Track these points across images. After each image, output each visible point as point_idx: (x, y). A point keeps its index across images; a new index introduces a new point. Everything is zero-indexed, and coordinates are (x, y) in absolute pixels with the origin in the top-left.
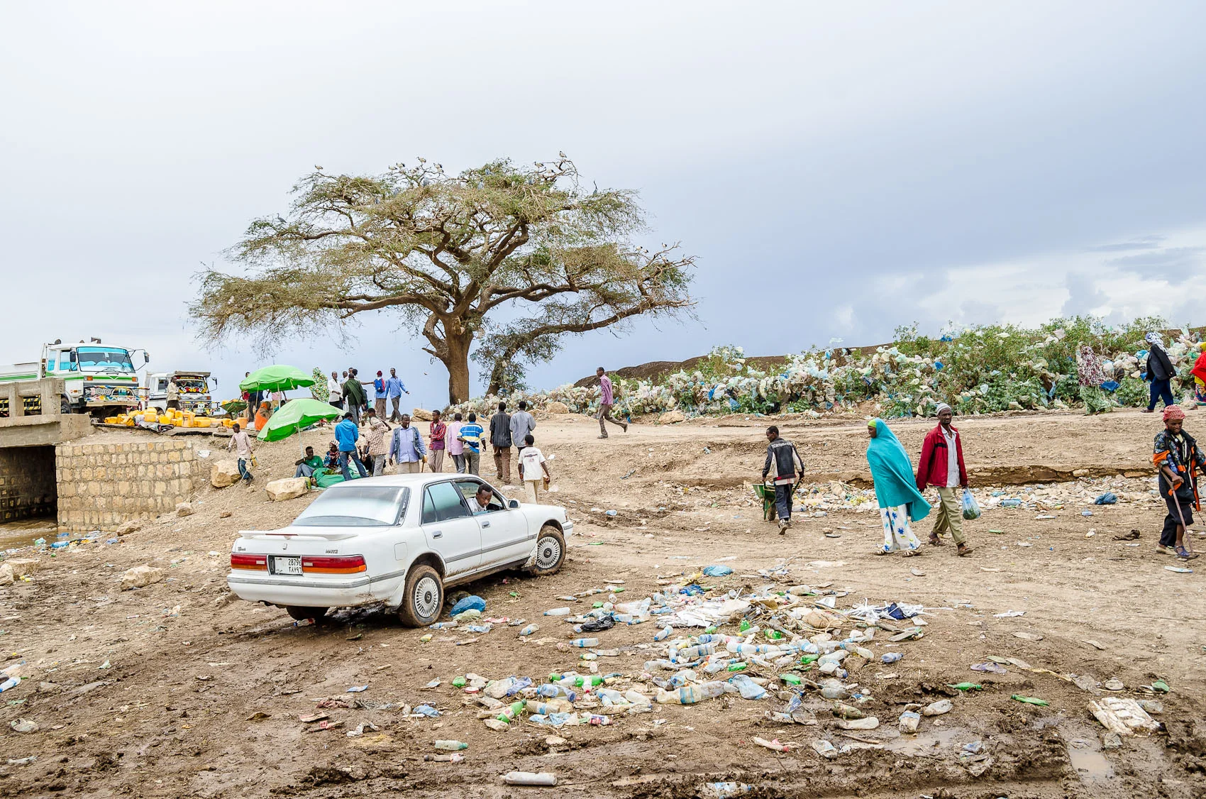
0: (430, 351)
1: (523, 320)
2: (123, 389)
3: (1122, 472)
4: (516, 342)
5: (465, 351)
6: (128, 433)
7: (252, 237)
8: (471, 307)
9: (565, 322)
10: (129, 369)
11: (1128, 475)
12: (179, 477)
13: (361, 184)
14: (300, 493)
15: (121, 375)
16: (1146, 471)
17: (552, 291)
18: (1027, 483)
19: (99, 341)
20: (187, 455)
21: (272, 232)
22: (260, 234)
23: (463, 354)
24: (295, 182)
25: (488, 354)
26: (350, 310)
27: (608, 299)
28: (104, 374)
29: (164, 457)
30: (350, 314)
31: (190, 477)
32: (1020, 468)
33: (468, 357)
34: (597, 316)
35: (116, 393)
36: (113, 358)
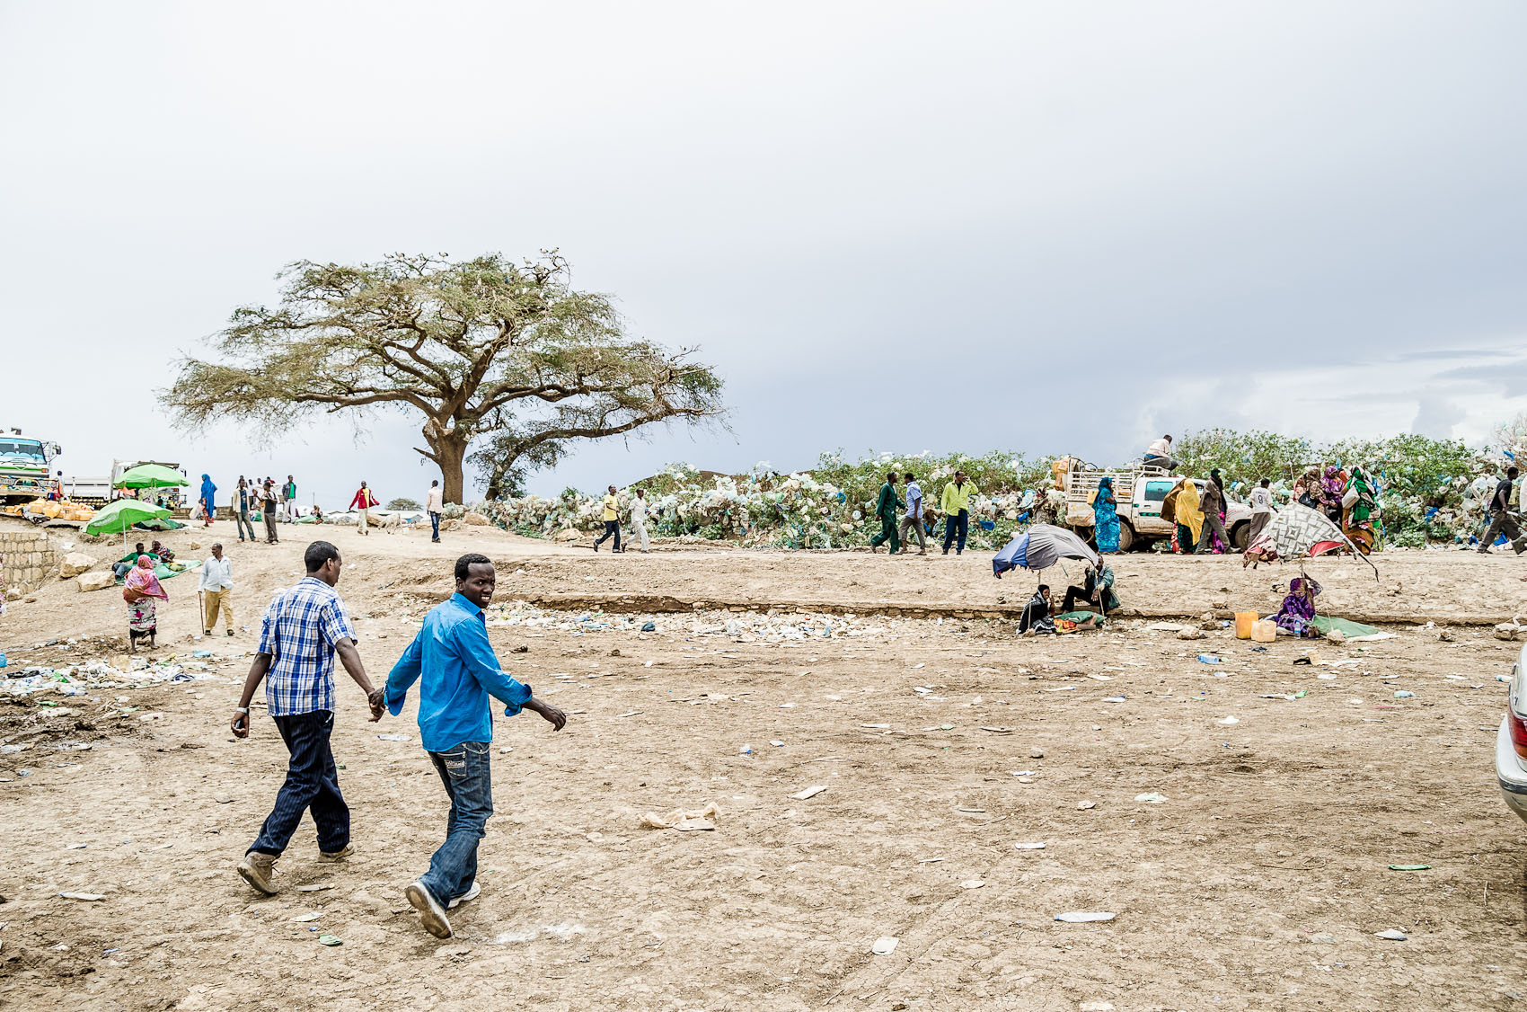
0: (428, 455)
1: (530, 424)
2: (28, 480)
4: (517, 446)
5: (460, 449)
7: (235, 325)
8: (468, 406)
9: (579, 425)
10: (43, 461)
12: (31, 566)
13: (350, 274)
14: (104, 585)
15: (29, 466)
17: (565, 393)
19: (19, 432)
20: (40, 546)
21: (257, 320)
22: (245, 321)
23: (456, 456)
24: (280, 269)
25: (488, 457)
26: (338, 404)
27: (624, 403)
28: (11, 465)
29: (21, 547)
30: (338, 408)
31: (40, 566)
33: (464, 458)
34: (613, 420)
35: (20, 483)
36: (23, 449)
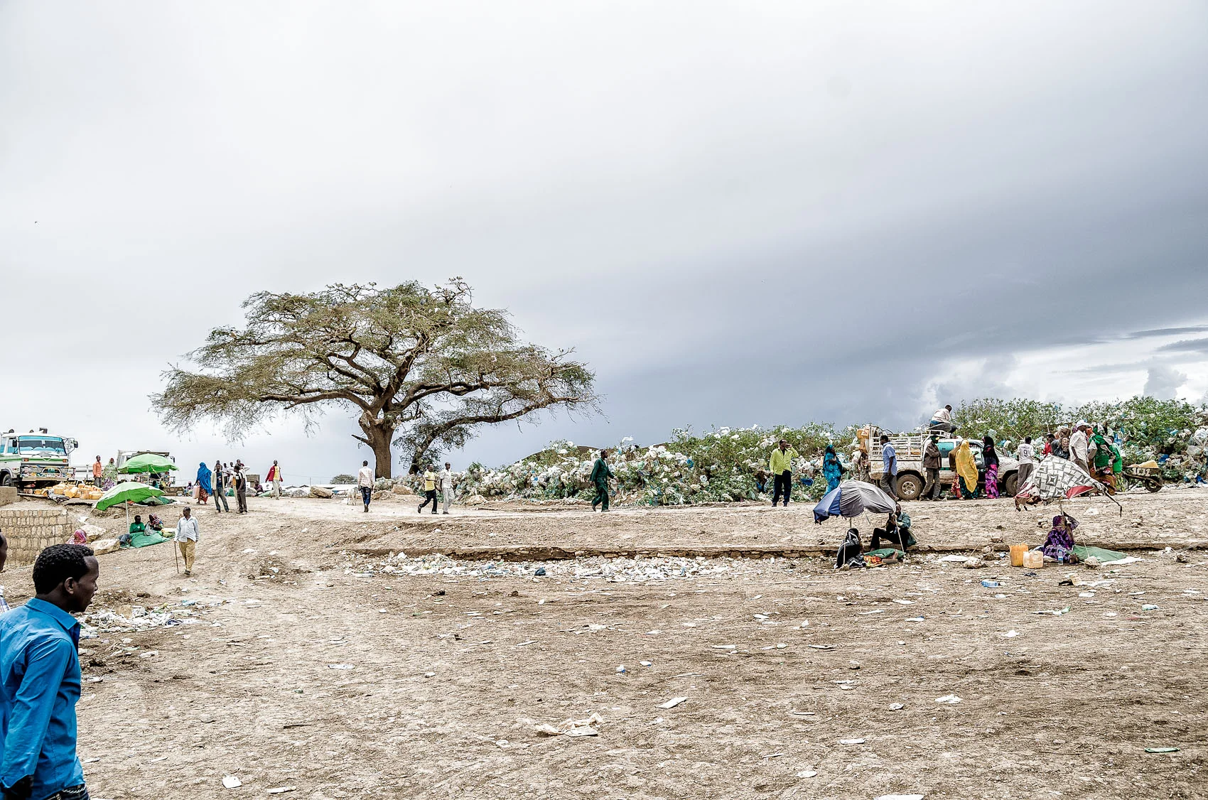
0: (363, 440)
1: (443, 413)
2: (52, 468)
3: (604, 554)
4: (433, 431)
5: (388, 434)
6: (44, 502)
7: (212, 343)
8: (394, 401)
9: (481, 414)
10: (63, 453)
11: (607, 556)
12: (55, 536)
13: (300, 301)
14: (111, 550)
15: (53, 457)
16: (617, 553)
17: (469, 389)
18: (549, 560)
19: (45, 431)
20: (61, 520)
21: (229, 339)
22: (220, 340)
23: (385, 440)
24: (246, 298)
25: (410, 441)
26: (292, 403)
27: (516, 395)
28: (39, 457)
29: (47, 521)
30: (292, 406)
31: (62, 536)
32: (546, 549)
33: (391, 442)
34: (507, 409)
35: (46, 471)
36: (49, 444)
